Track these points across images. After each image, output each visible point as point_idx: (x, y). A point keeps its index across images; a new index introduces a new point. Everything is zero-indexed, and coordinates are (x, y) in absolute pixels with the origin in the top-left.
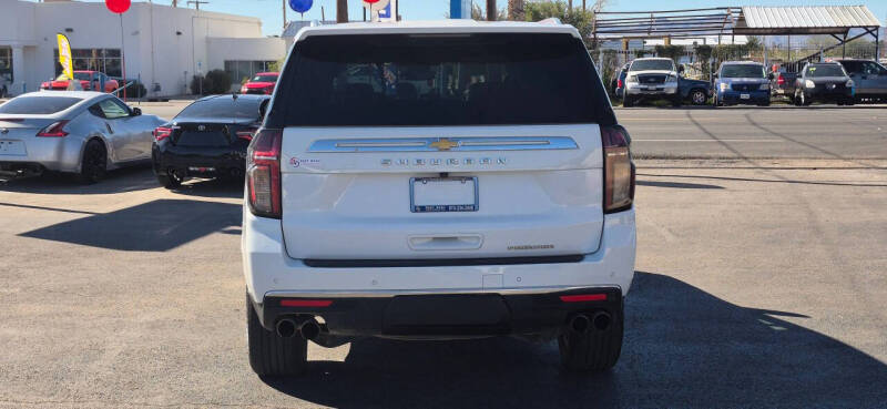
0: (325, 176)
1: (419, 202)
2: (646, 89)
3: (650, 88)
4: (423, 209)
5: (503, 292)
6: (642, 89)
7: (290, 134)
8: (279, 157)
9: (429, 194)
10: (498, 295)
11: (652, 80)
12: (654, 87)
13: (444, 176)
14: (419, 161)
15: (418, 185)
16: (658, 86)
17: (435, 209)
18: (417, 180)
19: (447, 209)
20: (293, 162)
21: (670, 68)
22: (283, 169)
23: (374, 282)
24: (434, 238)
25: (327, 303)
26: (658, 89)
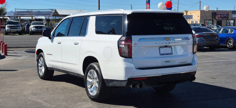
0: (143, 47)
1: (161, 53)
2: (38, 30)
3: (39, 30)
4: (162, 54)
5: (182, 73)
6: (36, 30)
7: (134, 37)
8: (131, 43)
9: (163, 51)
10: (181, 73)
11: (39, 28)
12: (40, 30)
13: (166, 46)
14: (163, 43)
15: (161, 49)
16: (41, 29)
17: (165, 54)
18: (161, 47)
19: (167, 54)
20: (135, 44)
21: (43, 24)
22: (132, 46)
23: (157, 72)
24: (165, 61)
25: (146, 78)
26: (41, 30)
